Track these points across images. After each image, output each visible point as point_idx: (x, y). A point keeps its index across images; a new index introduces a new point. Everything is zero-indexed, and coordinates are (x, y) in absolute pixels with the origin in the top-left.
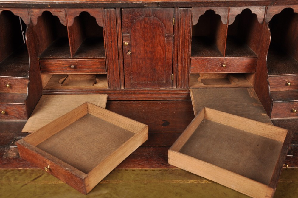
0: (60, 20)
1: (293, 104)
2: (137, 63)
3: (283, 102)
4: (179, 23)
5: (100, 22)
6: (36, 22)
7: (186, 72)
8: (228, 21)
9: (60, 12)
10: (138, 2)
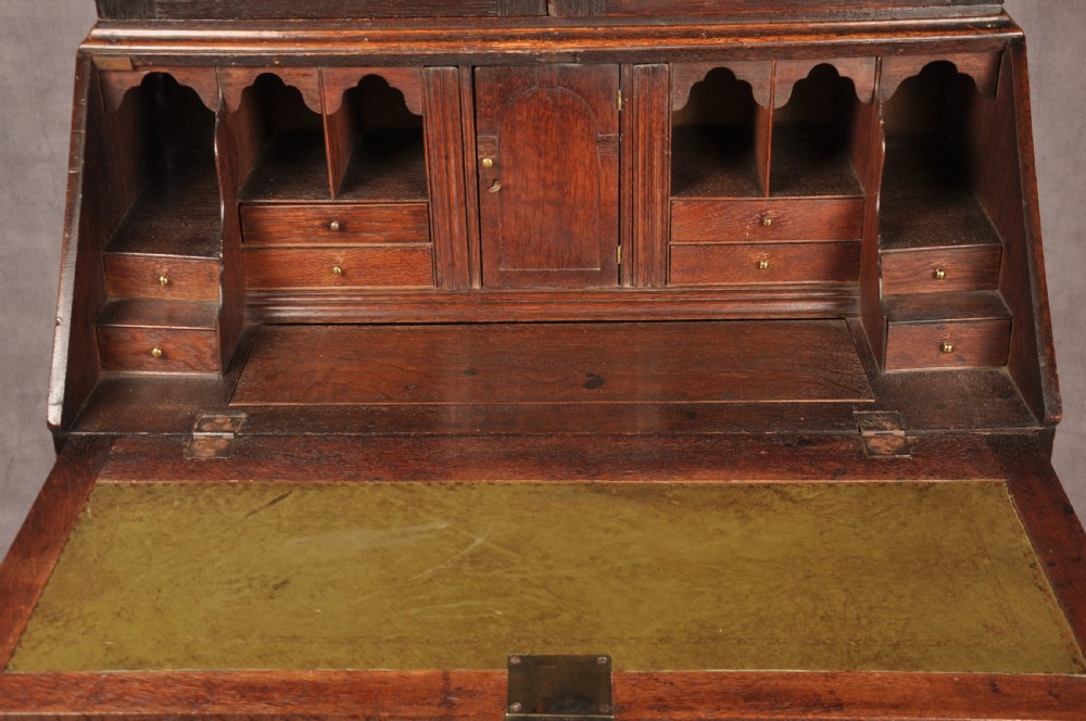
0: (305, 97)
1: (943, 328)
2: (517, 217)
3: (916, 324)
4: (635, 105)
5: (415, 103)
6: (238, 103)
7: (659, 239)
8: (772, 97)
9: (304, 75)
10: (519, 52)
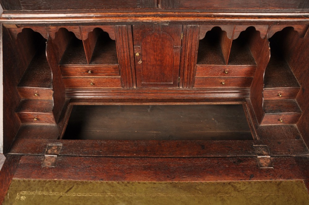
0: (76, 35)
1: (280, 115)
4: (187, 38)
5: (113, 36)
6: (54, 37)
7: (192, 76)
8: (233, 36)
9: (74, 28)
10: (148, 21)
